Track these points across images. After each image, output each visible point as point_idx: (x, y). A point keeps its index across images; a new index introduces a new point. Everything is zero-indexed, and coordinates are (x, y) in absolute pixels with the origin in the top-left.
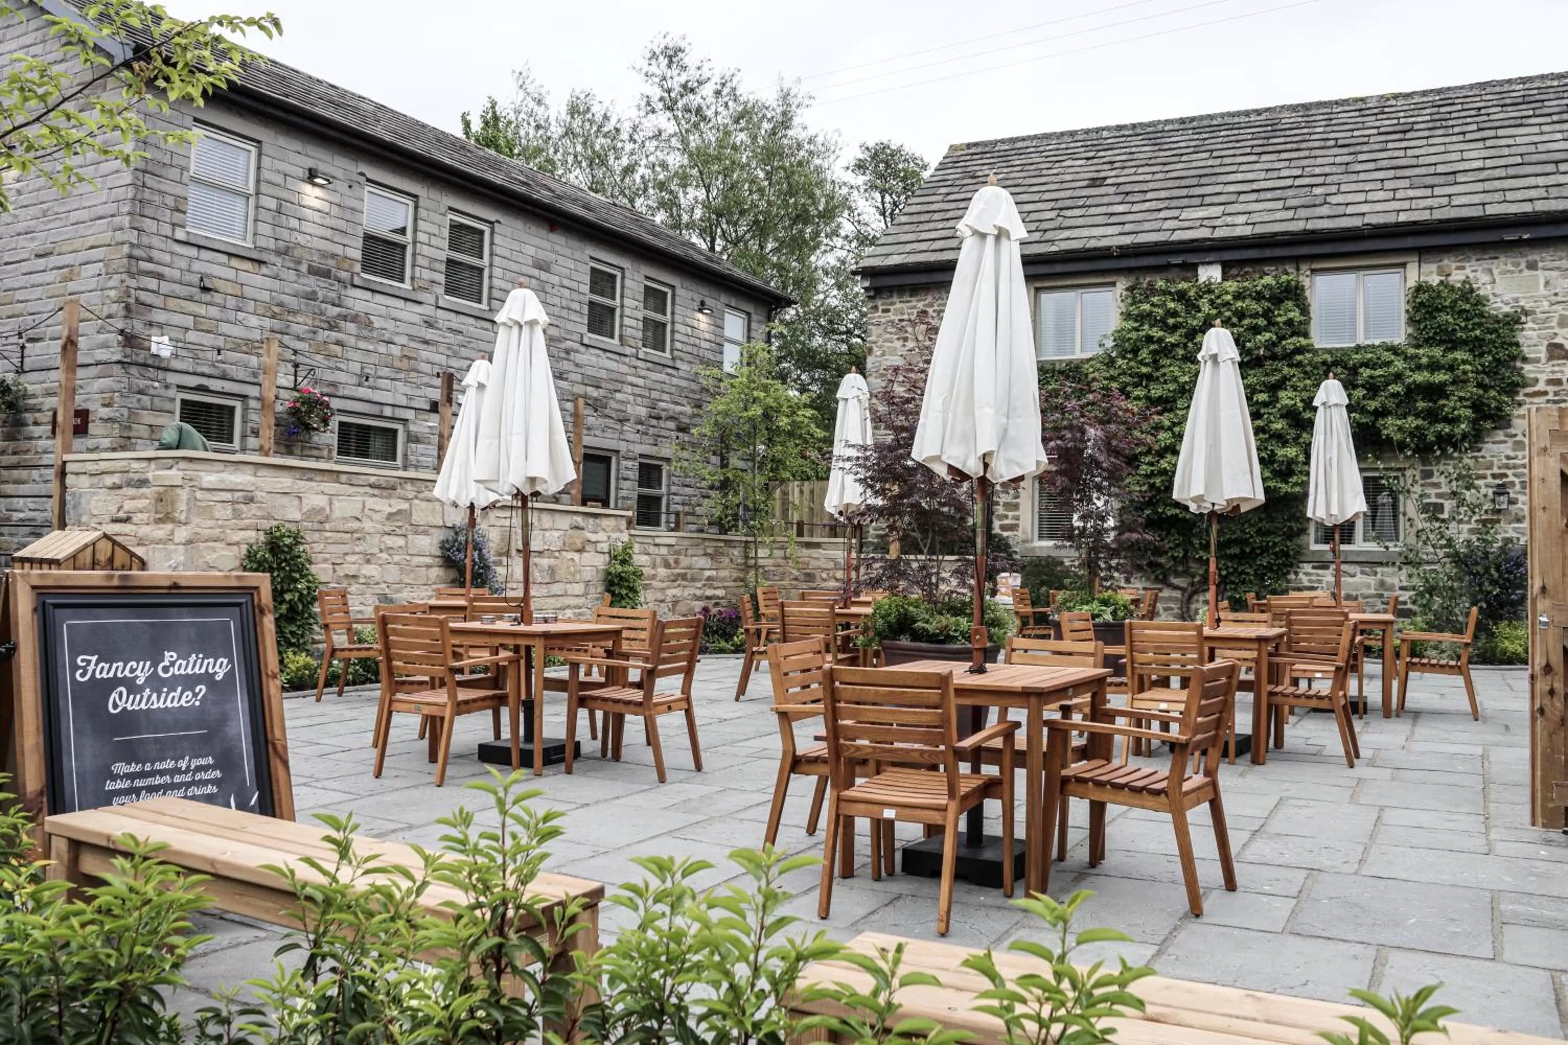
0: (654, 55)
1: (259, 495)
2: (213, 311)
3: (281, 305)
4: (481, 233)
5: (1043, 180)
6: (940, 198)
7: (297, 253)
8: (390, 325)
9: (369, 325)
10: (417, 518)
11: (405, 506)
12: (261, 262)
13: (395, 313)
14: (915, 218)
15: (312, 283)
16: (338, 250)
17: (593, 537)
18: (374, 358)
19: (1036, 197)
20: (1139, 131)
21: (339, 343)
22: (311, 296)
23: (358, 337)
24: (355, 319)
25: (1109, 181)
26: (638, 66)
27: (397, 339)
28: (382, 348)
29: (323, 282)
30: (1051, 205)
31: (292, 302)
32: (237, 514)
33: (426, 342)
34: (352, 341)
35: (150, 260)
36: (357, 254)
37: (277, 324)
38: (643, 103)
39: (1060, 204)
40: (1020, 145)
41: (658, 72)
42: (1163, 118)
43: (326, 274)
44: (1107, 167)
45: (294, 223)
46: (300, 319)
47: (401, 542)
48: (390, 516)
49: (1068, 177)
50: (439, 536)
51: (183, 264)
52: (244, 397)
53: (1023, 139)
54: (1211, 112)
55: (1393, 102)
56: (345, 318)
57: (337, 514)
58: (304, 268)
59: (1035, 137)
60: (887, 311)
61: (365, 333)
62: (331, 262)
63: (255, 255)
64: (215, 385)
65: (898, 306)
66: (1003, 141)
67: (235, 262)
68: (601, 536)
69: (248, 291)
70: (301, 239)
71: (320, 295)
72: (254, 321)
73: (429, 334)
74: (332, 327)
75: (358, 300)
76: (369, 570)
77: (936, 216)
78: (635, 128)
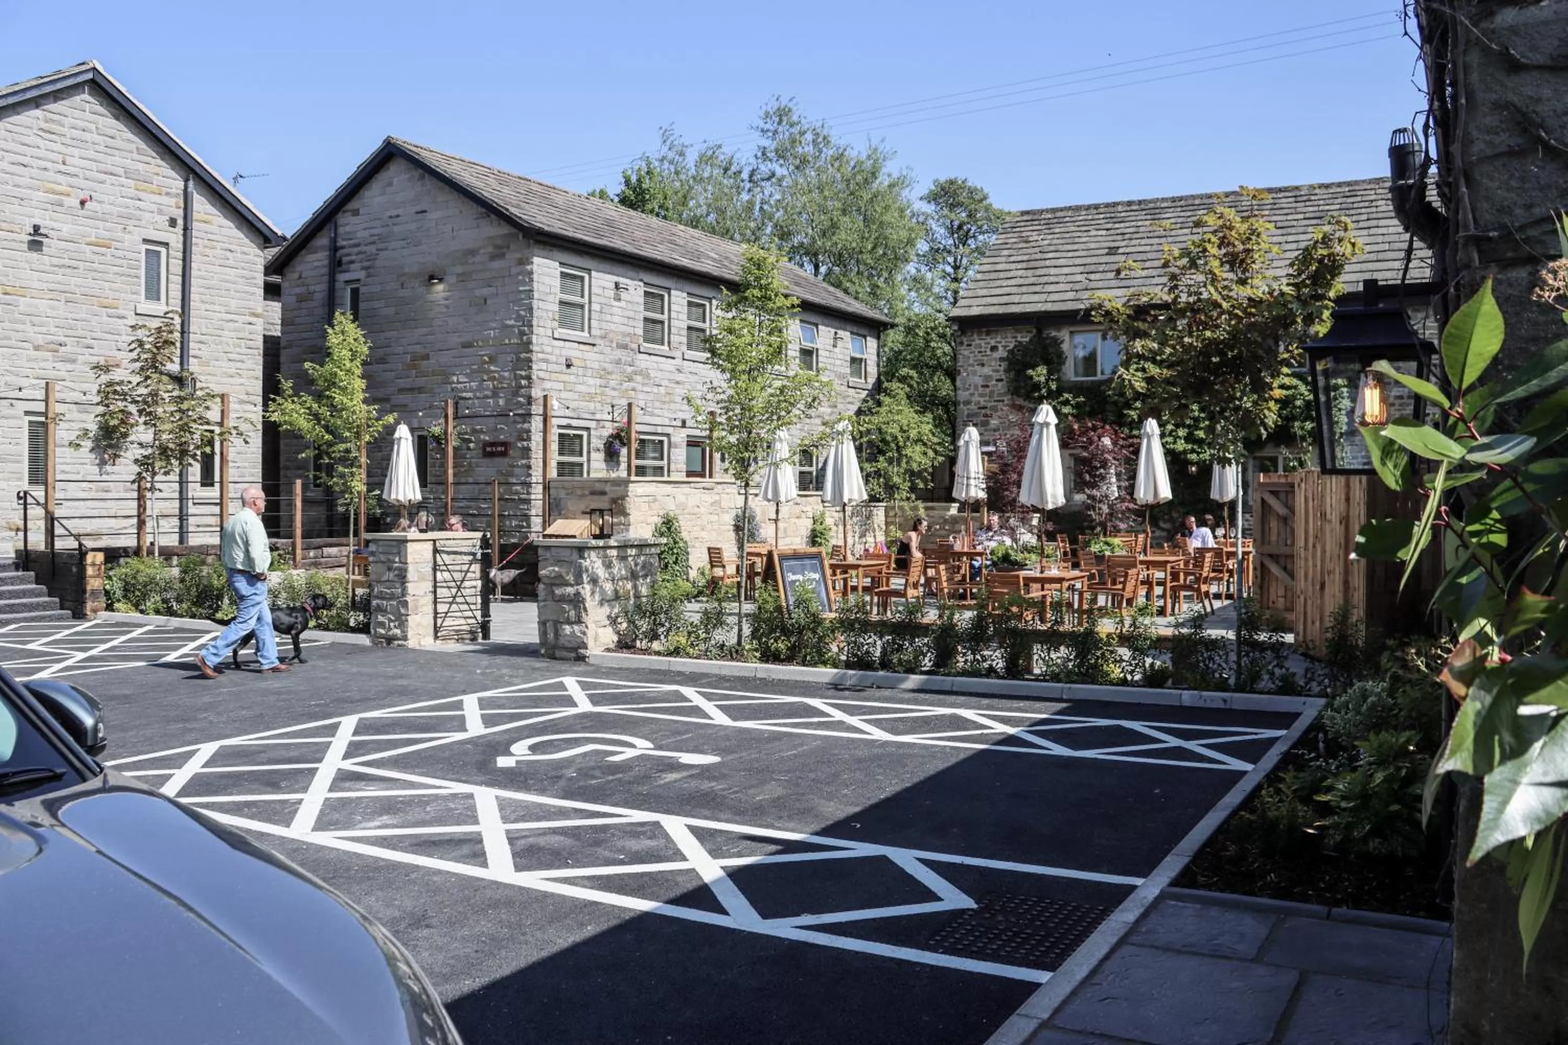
0: (767, 115)
1: (658, 497)
2: (572, 378)
3: (604, 370)
4: (704, 305)
5: (1075, 247)
6: (1003, 259)
7: (611, 335)
8: (659, 374)
9: (648, 376)
10: (725, 504)
11: (717, 497)
12: (594, 345)
13: (661, 366)
14: (987, 276)
15: (619, 354)
16: (631, 330)
17: (805, 509)
18: (651, 397)
19: (1070, 262)
20: (1143, 206)
21: (634, 390)
22: (618, 362)
23: (643, 384)
24: (639, 373)
25: (1121, 251)
26: (754, 125)
27: (663, 383)
28: (655, 390)
29: (625, 352)
30: (1081, 269)
31: (609, 367)
32: (650, 508)
33: (678, 383)
34: (639, 387)
35: (543, 352)
36: (640, 332)
37: (603, 382)
38: (759, 154)
39: (1088, 269)
40: (1059, 214)
41: (772, 128)
42: (1160, 197)
43: (625, 347)
44: (1120, 237)
45: (608, 318)
46: (614, 377)
47: (716, 517)
48: (712, 504)
49: (1093, 246)
50: (733, 513)
51: (557, 352)
52: (588, 429)
53: (1062, 210)
54: (1194, 193)
55: (1317, 191)
56: (635, 373)
57: (690, 505)
58: (614, 345)
59: (1070, 208)
60: (969, 345)
61: (646, 381)
62: (628, 339)
63: (590, 341)
64: (575, 423)
65: (978, 342)
66: (1047, 211)
67: (582, 347)
68: (808, 508)
69: (589, 364)
70: (613, 327)
71: (623, 359)
72: (591, 381)
73: (680, 377)
74: (630, 380)
75: (643, 361)
76: (704, 534)
77: (1002, 275)
78: (753, 171)
